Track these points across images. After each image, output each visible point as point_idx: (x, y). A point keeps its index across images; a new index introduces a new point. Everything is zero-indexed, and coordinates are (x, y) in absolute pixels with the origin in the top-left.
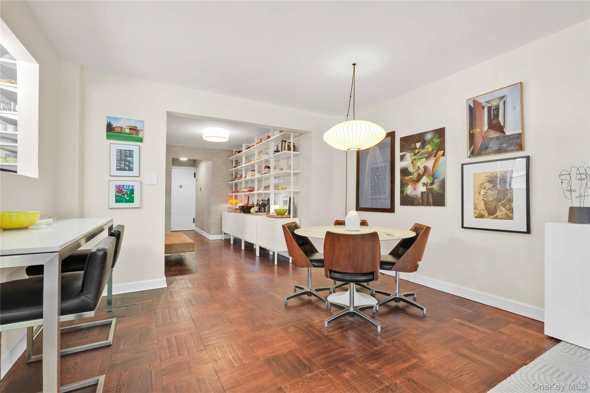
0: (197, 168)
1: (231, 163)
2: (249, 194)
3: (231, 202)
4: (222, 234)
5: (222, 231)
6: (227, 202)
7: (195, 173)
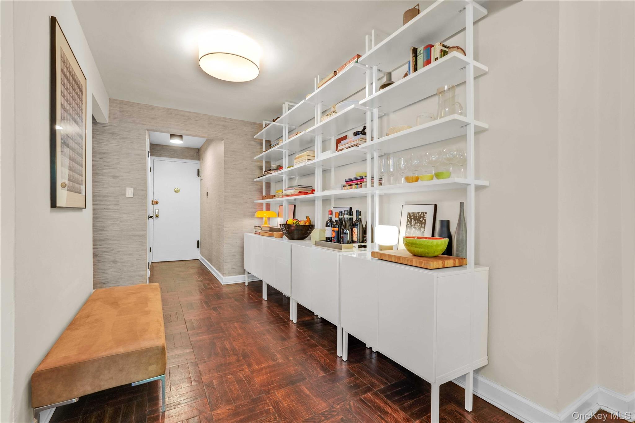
0: (201, 161)
1: (258, 146)
2: (295, 199)
3: (259, 216)
4: (245, 274)
5: (245, 268)
6: (254, 215)
7: (198, 170)
